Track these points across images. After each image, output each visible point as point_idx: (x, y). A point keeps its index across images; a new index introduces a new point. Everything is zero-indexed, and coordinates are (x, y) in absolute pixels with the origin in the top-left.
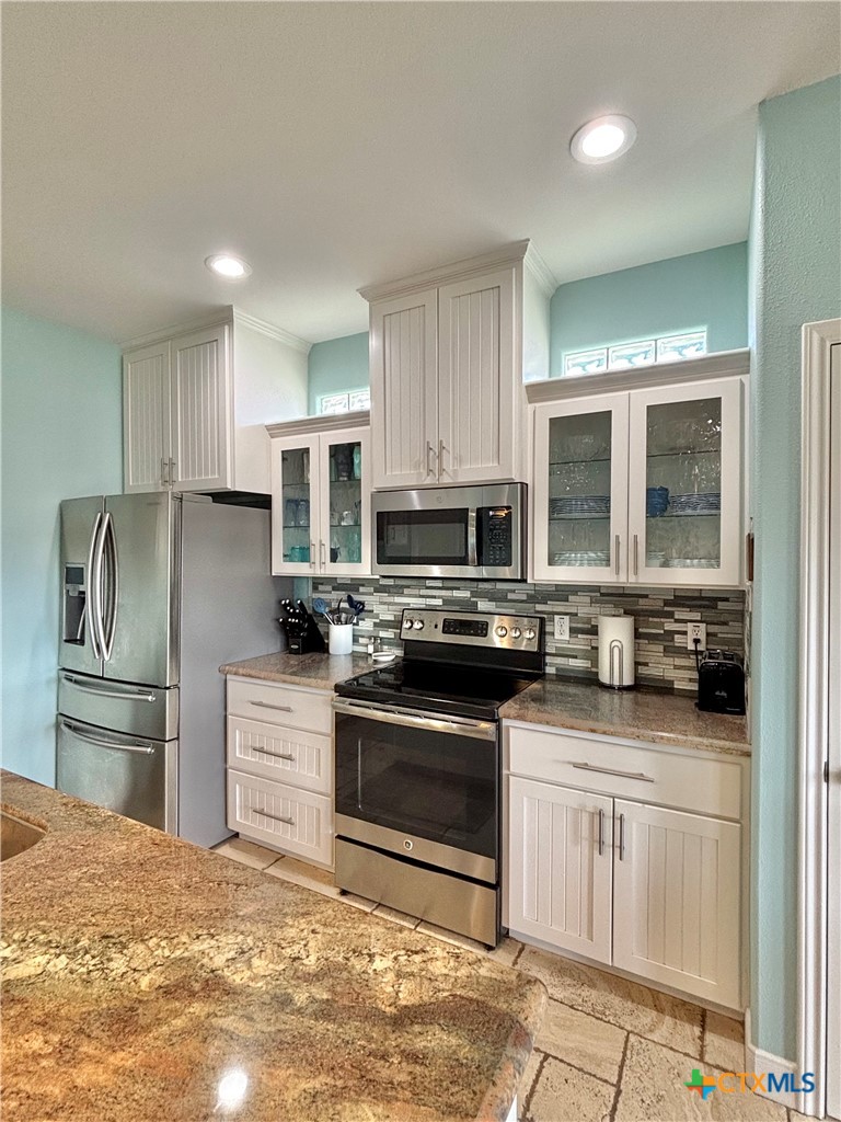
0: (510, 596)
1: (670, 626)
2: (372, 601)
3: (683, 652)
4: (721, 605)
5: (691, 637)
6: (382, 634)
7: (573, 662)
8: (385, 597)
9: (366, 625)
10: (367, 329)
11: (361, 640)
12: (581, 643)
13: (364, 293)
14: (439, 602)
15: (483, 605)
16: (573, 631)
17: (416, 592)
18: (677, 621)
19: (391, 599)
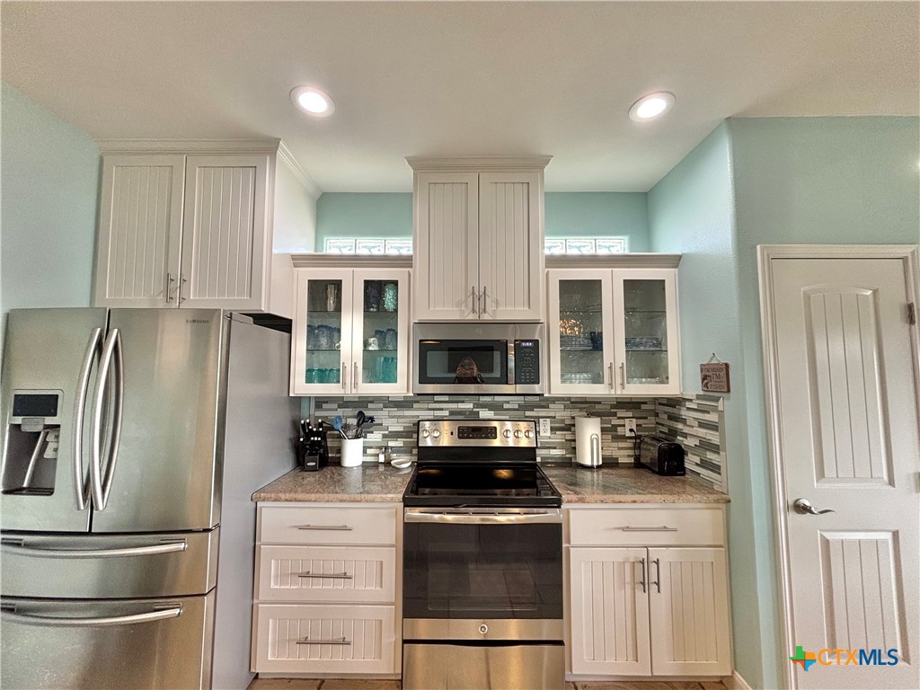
0: (506, 406)
1: (615, 422)
2: (381, 416)
3: (624, 438)
4: (643, 407)
5: (628, 428)
6: (391, 444)
7: (554, 452)
8: (395, 412)
9: (375, 437)
10: (411, 190)
11: (369, 451)
12: (559, 437)
13: (411, 161)
14: (447, 413)
15: (484, 414)
16: (552, 429)
17: (425, 406)
18: (619, 418)
19: (401, 413)
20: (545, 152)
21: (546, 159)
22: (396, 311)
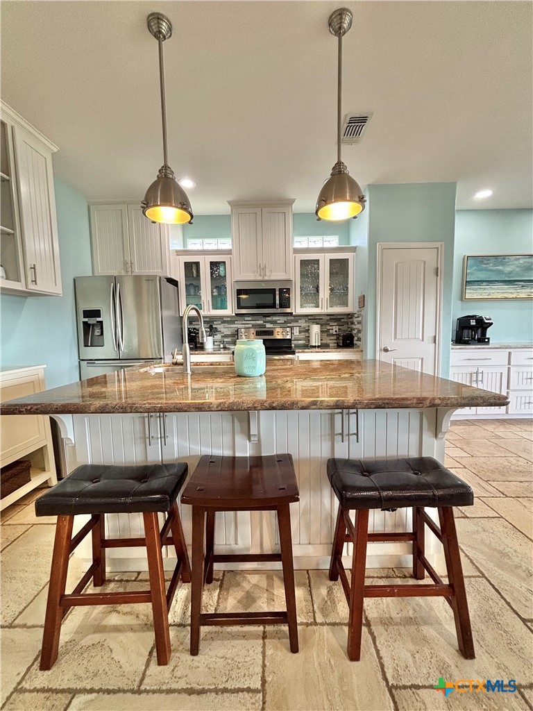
0: (278, 322)
2: (220, 327)
3: (333, 335)
4: (342, 320)
5: (334, 330)
6: (225, 340)
7: (300, 342)
8: (226, 325)
9: (218, 337)
11: (216, 343)
12: (303, 335)
13: (229, 203)
14: (251, 326)
15: (268, 325)
16: (300, 332)
17: (241, 322)
18: (330, 326)
19: (229, 326)
20: (292, 197)
21: (293, 201)
22: (225, 276)
